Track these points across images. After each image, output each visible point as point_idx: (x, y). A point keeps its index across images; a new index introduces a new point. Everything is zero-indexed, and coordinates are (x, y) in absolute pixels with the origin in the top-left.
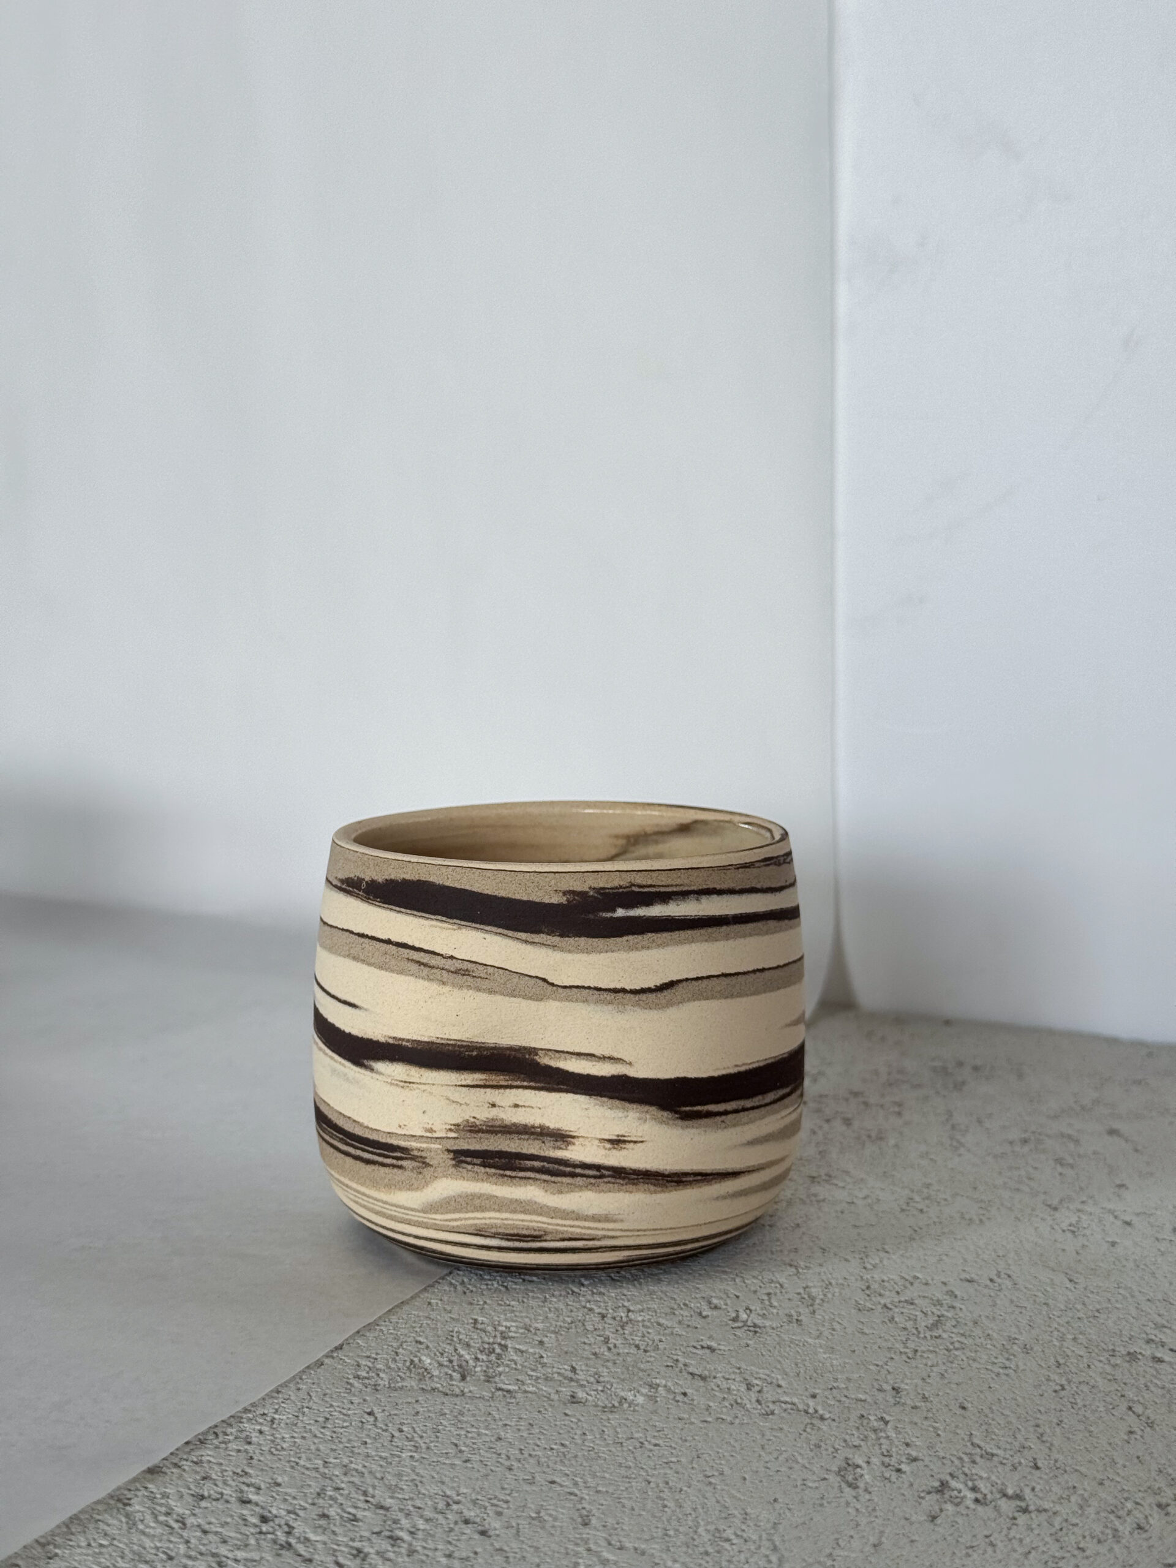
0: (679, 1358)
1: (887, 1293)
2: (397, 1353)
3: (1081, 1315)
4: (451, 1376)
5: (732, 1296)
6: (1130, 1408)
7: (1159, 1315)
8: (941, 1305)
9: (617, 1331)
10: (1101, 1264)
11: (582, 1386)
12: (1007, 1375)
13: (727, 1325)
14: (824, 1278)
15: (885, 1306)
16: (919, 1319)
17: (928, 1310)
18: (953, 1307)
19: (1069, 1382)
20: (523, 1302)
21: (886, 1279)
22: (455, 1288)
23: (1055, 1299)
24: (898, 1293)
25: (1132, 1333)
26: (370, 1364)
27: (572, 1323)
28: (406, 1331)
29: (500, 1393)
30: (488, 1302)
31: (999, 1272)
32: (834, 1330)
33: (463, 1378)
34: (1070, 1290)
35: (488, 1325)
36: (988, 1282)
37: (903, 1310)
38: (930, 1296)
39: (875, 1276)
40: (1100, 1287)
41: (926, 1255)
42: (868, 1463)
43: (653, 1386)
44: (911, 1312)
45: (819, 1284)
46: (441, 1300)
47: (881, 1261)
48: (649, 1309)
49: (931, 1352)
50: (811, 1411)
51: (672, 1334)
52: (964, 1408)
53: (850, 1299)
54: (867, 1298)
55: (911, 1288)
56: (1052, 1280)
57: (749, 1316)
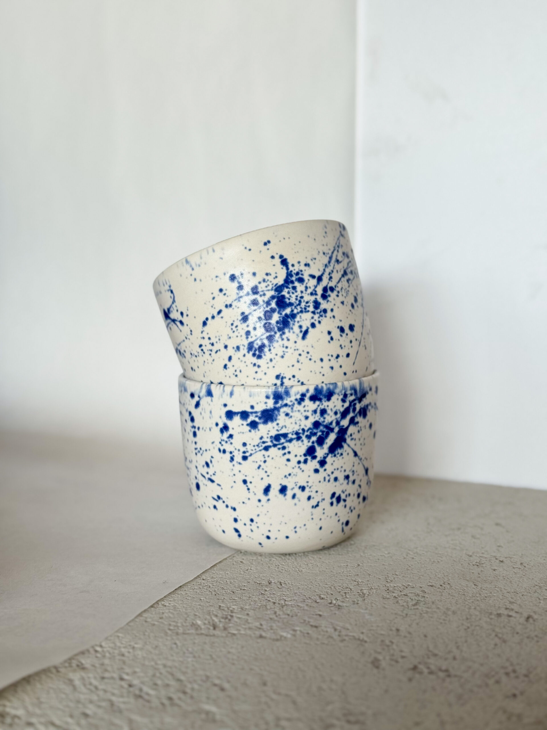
0: (307, 619)
1: (396, 592)
2: (186, 620)
3: (478, 599)
4: (209, 629)
5: (329, 594)
6: (496, 636)
7: (512, 598)
8: (419, 596)
9: (280, 609)
10: (489, 578)
11: (264, 631)
12: (445, 623)
13: (327, 605)
14: (369, 586)
15: (395, 597)
16: (409, 601)
17: (413, 598)
18: (424, 597)
19: (471, 625)
20: (240, 598)
21: (396, 586)
22: (212, 593)
23: (468, 593)
24: (401, 591)
25: (500, 606)
26: (174, 624)
27: (261, 606)
28: (189, 611)
29: (229, 635)
30: (225, 598)
31: (445, 582)
32: (372, 607)
33: (214, 628)
34: (475, 589)
35: (225, 607)
36: (440, 587)
37: (403, 598)
38: (414, 592)
39: (391, 585)
40: (488, 587)
41: (413, 576)
42: (384, 658)
43: (295, 631)
44: (406, 599)
45: (367, 589)
46: (205, 598)
47: (394, 579)
48: (294, 600)
49: (413, 615)
50: (361, 638)
51: (304, 609)
52: (425, 636)
53: (380, 594)
54: (388, 594)
55: (407, 589)
56: (467, 585)
57: (336, 602)
